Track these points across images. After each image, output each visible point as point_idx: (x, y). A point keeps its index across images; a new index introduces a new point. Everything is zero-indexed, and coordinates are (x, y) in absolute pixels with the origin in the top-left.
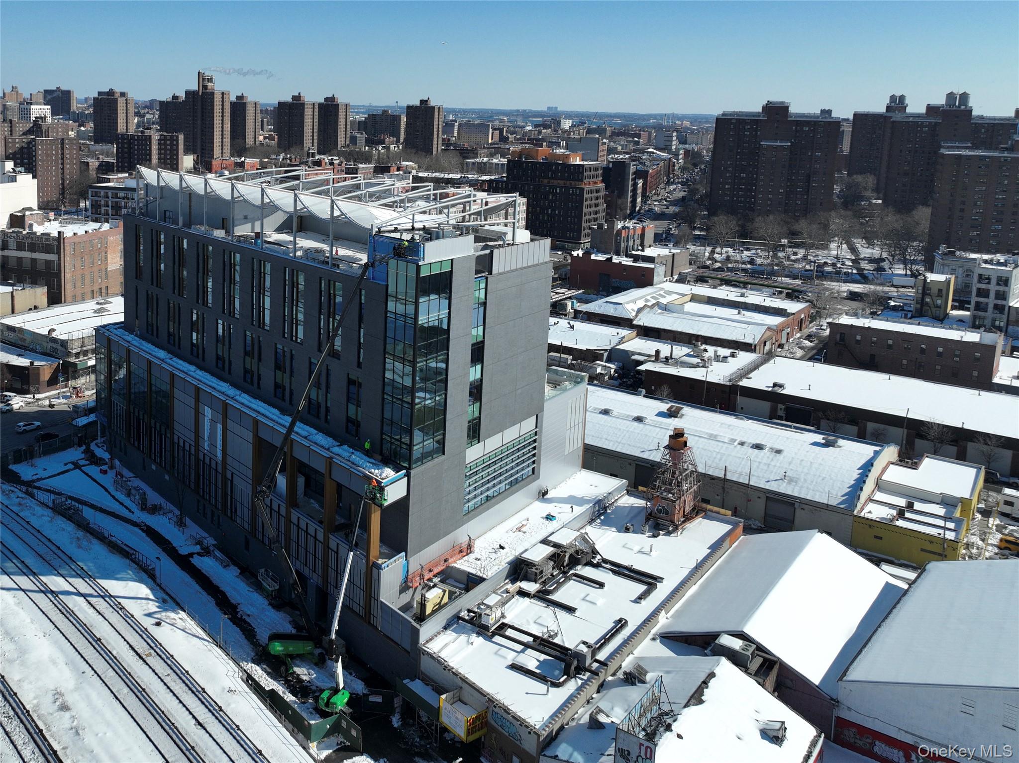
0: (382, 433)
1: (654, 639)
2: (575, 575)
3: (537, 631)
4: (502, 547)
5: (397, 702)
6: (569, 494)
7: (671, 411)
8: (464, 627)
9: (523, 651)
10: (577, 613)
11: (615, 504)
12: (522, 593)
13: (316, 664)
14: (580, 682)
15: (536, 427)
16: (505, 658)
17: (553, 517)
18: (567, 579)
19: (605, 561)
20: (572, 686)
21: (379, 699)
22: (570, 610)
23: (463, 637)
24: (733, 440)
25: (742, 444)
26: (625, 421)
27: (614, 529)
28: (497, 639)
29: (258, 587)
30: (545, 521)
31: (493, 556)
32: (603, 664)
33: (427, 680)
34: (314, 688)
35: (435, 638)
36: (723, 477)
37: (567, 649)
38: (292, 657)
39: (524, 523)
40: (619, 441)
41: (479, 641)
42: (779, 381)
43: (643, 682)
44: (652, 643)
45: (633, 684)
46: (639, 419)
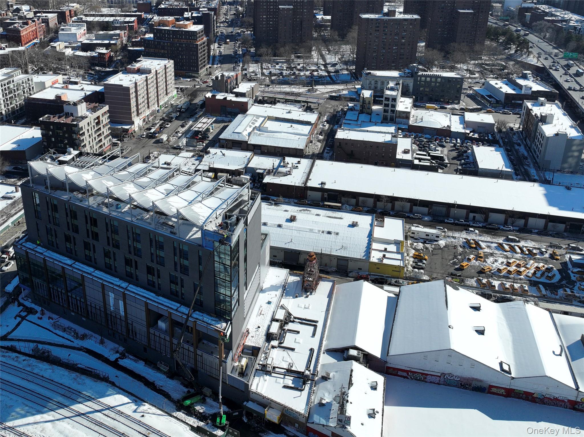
0: (215, 306)
1: (324, 353)
2: (288, 330)
3: (286, 367)
4: (259, 327)
5: (244, 412)
6: (271, 285)
7: (291, 219)
8: (260, 374)
9: (284, 378)
10: (296, 351)
11: (288, 283)
12: (273, 347)
13: (202, 403)
14: (309, 385)
16: (280, 383)
17: (270, 302)
18: (286, 333)
19: (295, 318)
20: (307, 387)
21: (237, 413)
22: (293, 350)
23: (262, 378)
24: (319, 231)
25: (323, 232)
26: (274, 228)
27: (291, 297)
28: (273, 375)
29: (158, 370)
30: (268, 305)
31: (258, 333)
32: (313, 375)
33: (253, 401)
34: (207, 415)
35: (253, 383)
37: (300, 372)
38: (193, 404)
39: (261, 309)
41: (267, 377)
42: (324, 181)
43: (330, 379)
44: (324, 355)
45: (326, 380)
46: (280, 226)
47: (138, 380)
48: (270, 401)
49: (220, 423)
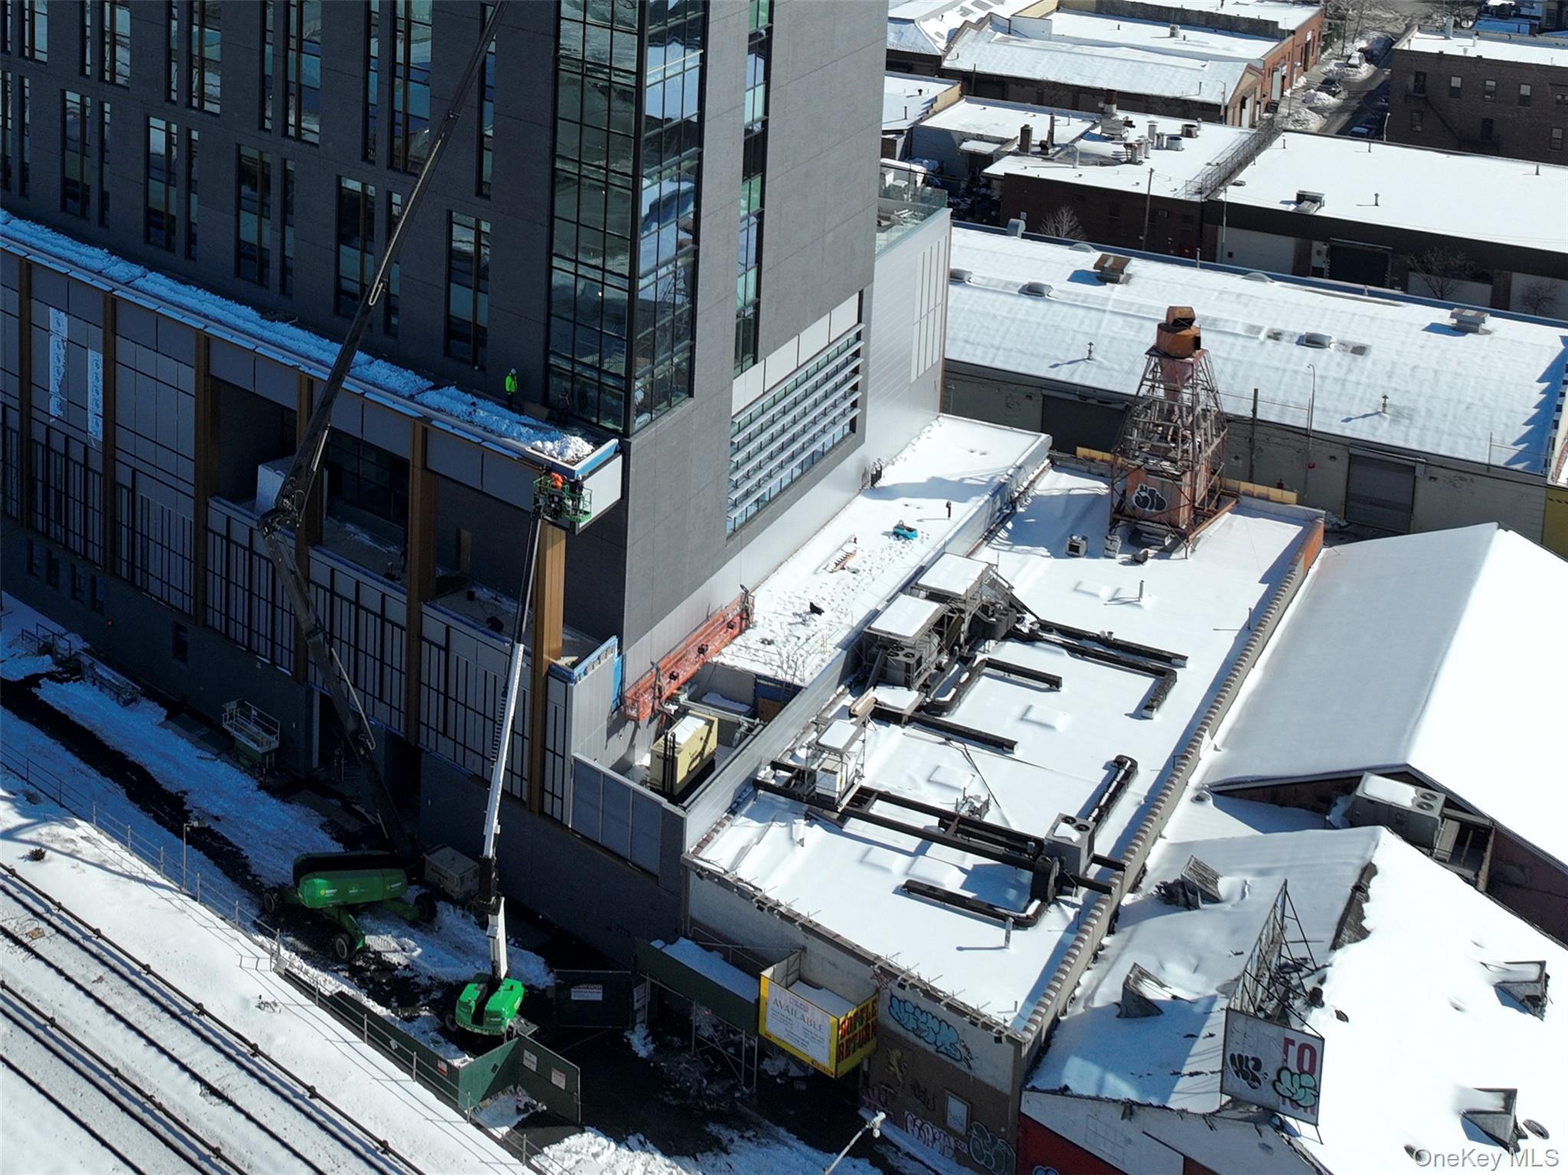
0: (547, 353)
1: (1199, 799)
2: (991, 663)
3: (945, 802)
4: (815, 610)
5: (640, 997)
6: (930, 475)
7: (1103, 268)
8: (772, 806)
9: (921, 851)
10: (1018, 752)
11: (1032, 494)
12: (883, 715)
13: (413, 924)
14: (1071, 913)
15: (860, 321)
16: (886, 870)
17: (910, 530)
18: (975, 674)
19: (1047, 627)
20: (1055, 922)
21: (595, 994)
22: (1001, 746)
23: (777, 830)
24: (1254, 330)
25: (1276, 336)
26: (1002, 297)
27: (1043, 551)
28: (854, 825)
29: (226, 748)
30: (892, 540)
31: (801, 631)
32: (1112, 864)
33: (708, 939)
34: (423, 981)
35: (716, 836)
36: (1250, 414)
37: (1024, 838)
38: (354, 909)
39: (849, 548)
40: (996, 343)
41: (815, 834)
42: (1311, 189)
43: (1214, 899)
44: (1198, 808)
45: (1190, 906)
46: (1034, 291)
47: (104, 774)
48: (800, 937)
49: (479, 1015)
